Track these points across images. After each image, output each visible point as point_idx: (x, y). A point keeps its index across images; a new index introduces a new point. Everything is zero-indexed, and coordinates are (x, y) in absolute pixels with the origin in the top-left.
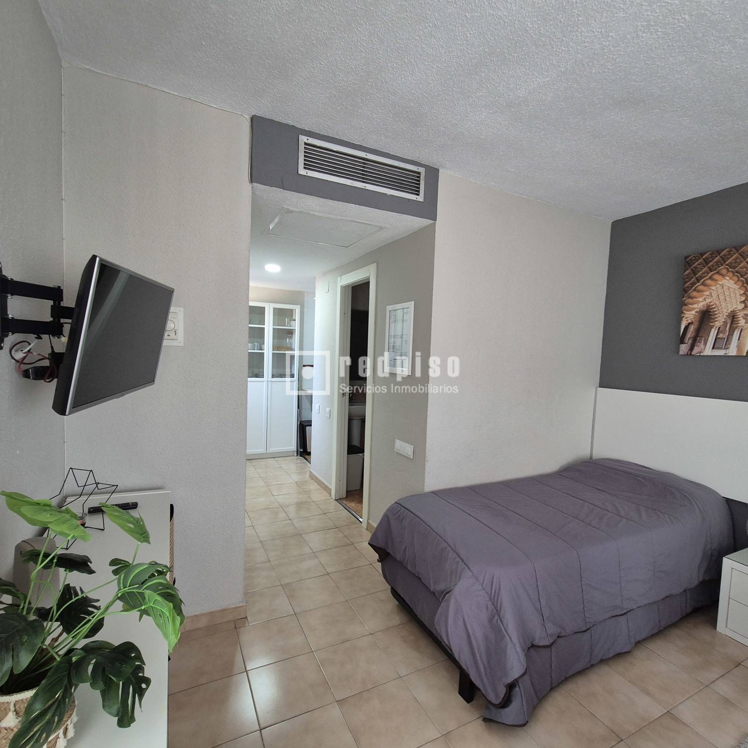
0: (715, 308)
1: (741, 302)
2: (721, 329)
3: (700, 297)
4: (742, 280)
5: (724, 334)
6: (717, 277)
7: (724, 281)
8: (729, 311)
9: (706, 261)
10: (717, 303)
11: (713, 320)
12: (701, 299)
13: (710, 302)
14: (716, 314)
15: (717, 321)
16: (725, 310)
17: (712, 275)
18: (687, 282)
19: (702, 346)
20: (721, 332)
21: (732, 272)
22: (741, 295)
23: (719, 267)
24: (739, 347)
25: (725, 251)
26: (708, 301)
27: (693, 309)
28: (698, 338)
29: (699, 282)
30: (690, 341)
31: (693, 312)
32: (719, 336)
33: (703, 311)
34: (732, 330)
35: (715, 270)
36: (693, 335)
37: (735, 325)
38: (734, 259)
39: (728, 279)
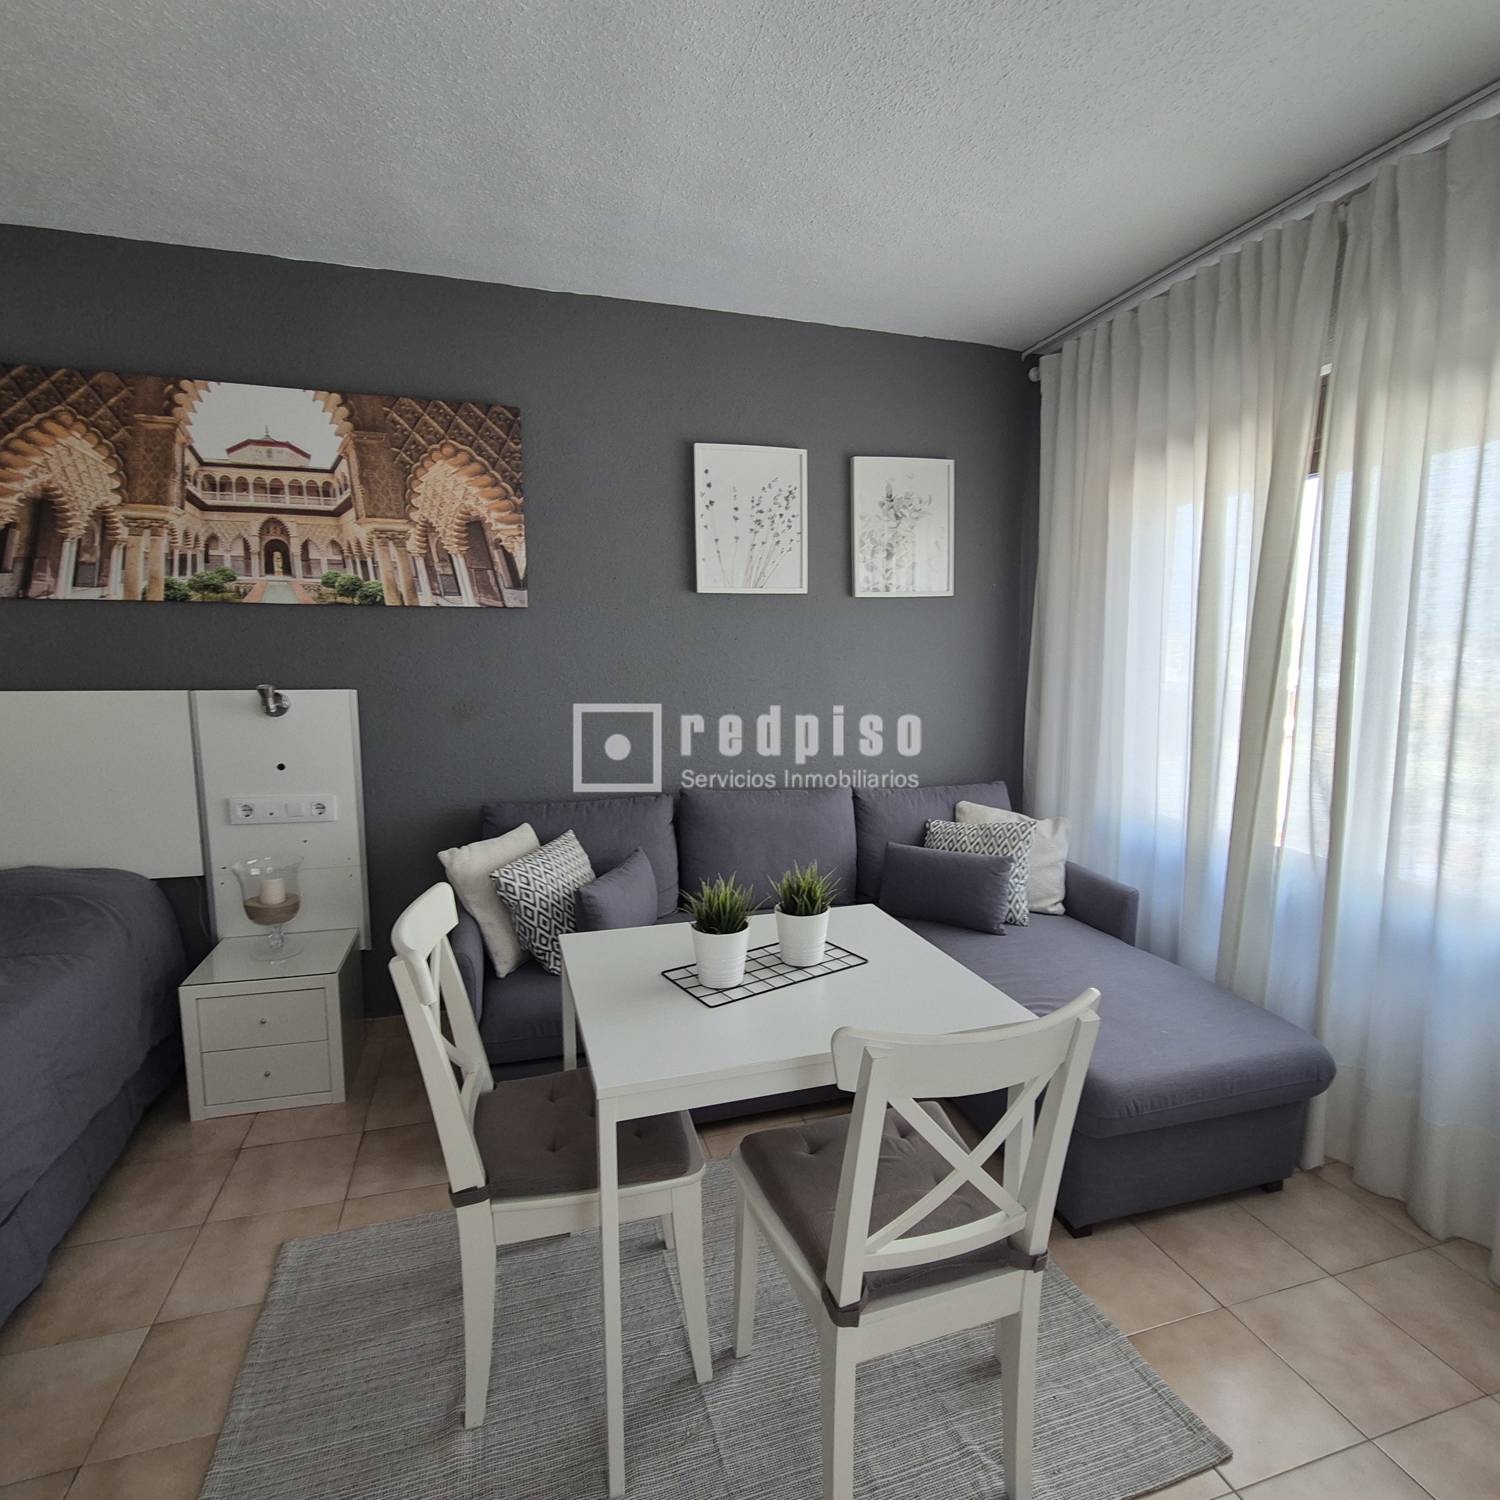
0: (61, 496)
1: (114, 490)
2: (83, 544)
3: (26, 465)
4: (107, 445)
5: (92, 554)
6: (50, 426)
7: (70, 438)
8: (93, 507)
9: (21, 386)
10: (65, 485)
11: (60, 523)
12: (26, 472)
13: (49, 482)
14: (68, 511)
15: (71, 525)
16: (85, 505)
17: (41, 420)
19: (49, 578)
20: (86, 551)
21: (83, 422)
22: (110, 475)
23: (55, 405)
24: (127, 584)
25: (59, 372)
26: (43, 477)
27: (12, 493)
28: (37, 561)
29: (12, 431)
30: (19, 567)
31: (13, 500)
32: (83, 559)
33: (34, 499)
34: (107, 547)
35: (46, 410)
36: (22, 552)
37: (109, 538)
38: (82, 396)
39: (78, 436)
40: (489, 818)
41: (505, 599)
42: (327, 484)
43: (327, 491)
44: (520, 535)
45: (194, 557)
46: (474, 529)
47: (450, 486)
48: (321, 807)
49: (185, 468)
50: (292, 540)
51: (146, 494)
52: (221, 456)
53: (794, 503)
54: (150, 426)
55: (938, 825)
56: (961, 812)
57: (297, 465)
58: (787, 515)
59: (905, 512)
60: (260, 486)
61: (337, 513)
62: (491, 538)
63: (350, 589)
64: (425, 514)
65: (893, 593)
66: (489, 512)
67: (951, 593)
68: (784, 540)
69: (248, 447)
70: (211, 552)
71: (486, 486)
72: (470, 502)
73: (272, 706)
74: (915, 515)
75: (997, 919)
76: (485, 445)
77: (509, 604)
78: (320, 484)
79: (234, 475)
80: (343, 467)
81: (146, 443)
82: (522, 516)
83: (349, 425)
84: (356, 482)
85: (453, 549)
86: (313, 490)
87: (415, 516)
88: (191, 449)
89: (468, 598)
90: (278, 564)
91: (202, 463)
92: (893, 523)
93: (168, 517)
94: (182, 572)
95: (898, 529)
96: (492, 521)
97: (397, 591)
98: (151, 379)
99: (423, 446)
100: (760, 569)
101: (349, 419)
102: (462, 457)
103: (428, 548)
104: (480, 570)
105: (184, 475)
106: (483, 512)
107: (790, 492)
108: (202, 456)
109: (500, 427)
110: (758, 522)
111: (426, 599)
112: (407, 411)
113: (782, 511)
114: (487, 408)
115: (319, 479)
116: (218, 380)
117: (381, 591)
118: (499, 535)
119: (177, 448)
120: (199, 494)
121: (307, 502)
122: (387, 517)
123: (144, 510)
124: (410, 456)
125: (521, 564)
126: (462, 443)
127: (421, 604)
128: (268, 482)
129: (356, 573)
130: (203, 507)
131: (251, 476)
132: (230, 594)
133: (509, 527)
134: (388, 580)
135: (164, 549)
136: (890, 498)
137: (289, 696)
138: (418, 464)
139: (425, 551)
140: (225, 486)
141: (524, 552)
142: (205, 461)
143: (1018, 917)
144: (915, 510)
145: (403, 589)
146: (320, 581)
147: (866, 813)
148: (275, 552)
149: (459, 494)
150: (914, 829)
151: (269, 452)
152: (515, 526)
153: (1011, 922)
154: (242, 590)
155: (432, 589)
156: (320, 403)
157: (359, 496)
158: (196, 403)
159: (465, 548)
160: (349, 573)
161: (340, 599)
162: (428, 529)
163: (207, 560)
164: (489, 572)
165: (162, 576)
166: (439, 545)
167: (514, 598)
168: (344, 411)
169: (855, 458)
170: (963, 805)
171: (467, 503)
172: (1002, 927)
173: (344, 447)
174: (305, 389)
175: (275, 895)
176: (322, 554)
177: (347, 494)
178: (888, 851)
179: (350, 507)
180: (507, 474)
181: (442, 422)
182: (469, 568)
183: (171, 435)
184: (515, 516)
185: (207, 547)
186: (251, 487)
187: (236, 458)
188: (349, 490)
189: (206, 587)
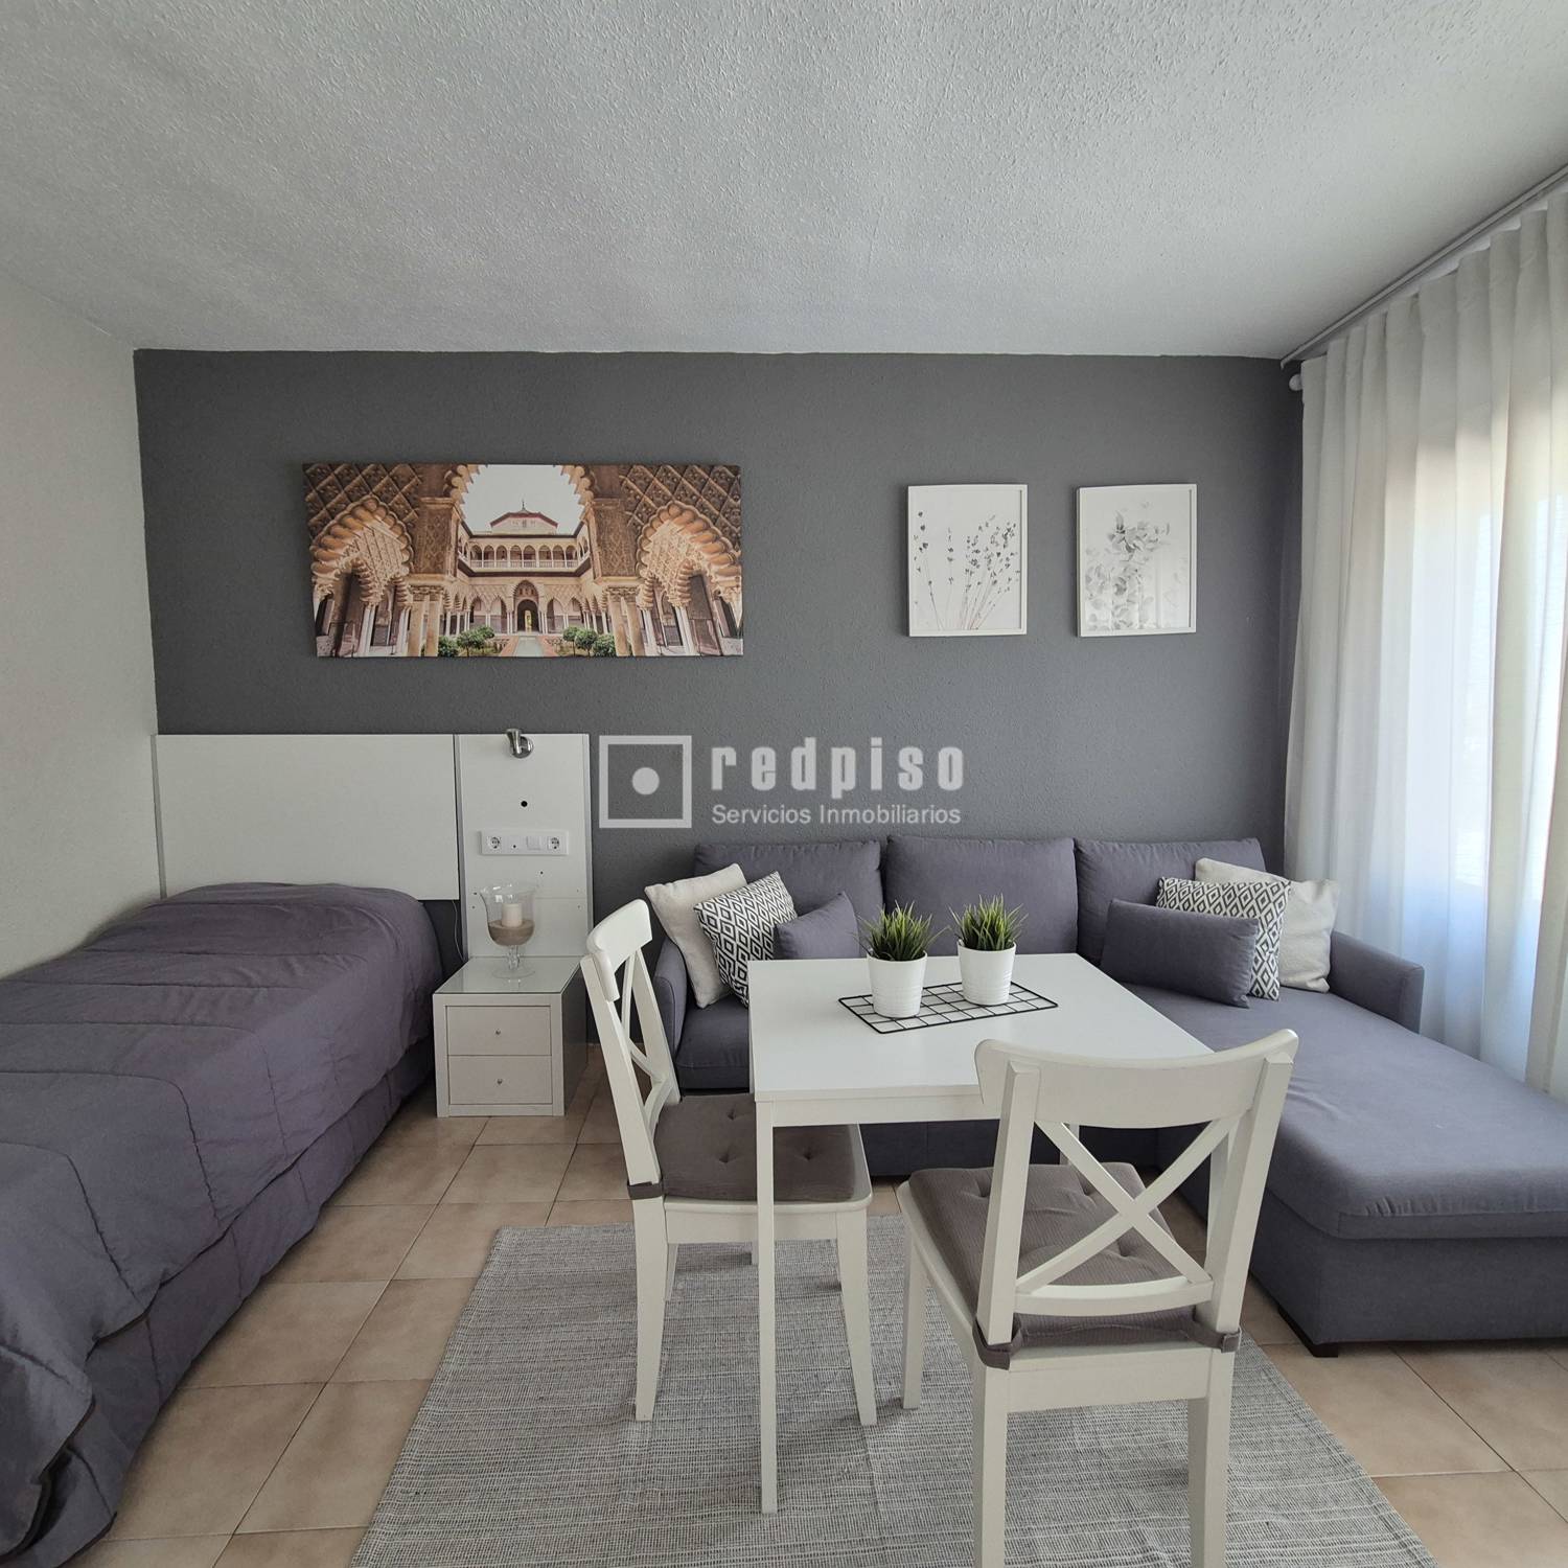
0: (366, 570)
1: (403, 563)
2: (379, 609)
3: (341, 547)
4: (399, 525)
5: (386, 618)
6: (361, 512)
7: (375, 521)
8: (388, 578)
9: (342, 481)
10: (369, 561)
11: (364, 593)
12: (341, 552)
13: (357, 559)
14: (370, 582)
15: (372, 594)
16: (382, 577)
17: (354, 508)
18: (313, 515)
19: (354, 639)
20: (381, 616)
21: (384, 507)
22: (401, 550)
23: (363, 495)
24: (411, 643)
25: (369, 467)
26: (353, 555)
27: (331, 569)
28: (346, 625)
29: (333, 518)
30: (333, 631)
31: (332, 575)
32: (379, 623)
33: (346, 574)
34: (397, 612)
35: (358, 498)
36: (336, 618)
37: (399, 604)
38: (384, 486)
39: (380, 519)
40: (700, 857)
41: (722, 647)
42: (571, 548)
43: (570, 555)
44: (738, 586)
45: (462, 617)
46: (696, 582)
47: (675, 543)
48: (556, 842)
49: (458, 541)
50: (540, 600)
51: (428, 564)
52: (487, 529)
53: (1013, 543)
54: (432, 507)
55: (1171, 884)
56: (1202, 870)
57: (546, 533)
58: (1005, 553)
59: (1137, 543)
60: (516, 553)
61: (578, 574)
62: (711, 590)
63: (587, 643)
64: (653, 571)
65: (1124, 632)
66: (709, 566)
67: (1193, 630)
68: (1001, 579)
69: (509, 519)
70: (475, 613)
71: (706, 542)
72: (693, 557)
73: (519, 751)
74: (1151, 545)
75: (1239, 989)
76: (707, 503)
77: (726, 653)
78: (564, 549)
79: (495, 544)
80: (584, 531)
81: (429, 521)
82: (740, 568)
83: (590, 494)
84: (595, 544)
85: (676, 602)
86: (559, 554)
87: (644, 573)
88: (463, 524)
89: (689, 648)
90: (528, 622)
91: (471, 536)
92: (1125, 556)
93: (443, 584)
94: (452, 632)
95: (1131, 563)
96: (712, 574)
97: (626, 642)
98: (434, 467)
99: (652, 508)
100: (975, 612)
101: (590, 488)
102: (687, 516)
103: (655, 602)
104: (702, 621)
105: (457, 546)
106: (704, 565)
107: (1009, 530)
108: (472, 530)
109: (721, 485)
110: (974, 562)
111: (651, 650)
112: (640, 478)
113: (1000, 549)
114: (710, 469)
115: (564, 544)
116: (486, 463)
117: (613, 643)
118: (718, 587)
119: (453, 524)
120: (468, 563)
121: (554, 565)
122: (619, 575)
123: (425, 579)
124: (641, 519)
125: (738, 615)
126: (687, 503)
127: (648, 654)
128: (523, 549)
129: (592, 626)
130: (471, 574)
131: (509, 544)
132: (488, 650)
133: (728, 579)
134: (619, 633)
135: (440, 612)
136: (1121, 530)
137: (534, 739)
138: (649, 525)
139: (651, 605)
140: (488, 555)
141: (741, 602)
142: (474, 534)
143: (1266, 990)
144: (1151, 541)
145: (631, 641)
146: (562, 635)
147: (1089, 867)
148: (527, 612)
149: (683, 550)
150: (1146, 886)
151: (524, 523)
152: (733, 578)
153: (1257, 994)
154: (498, 646)
155: (657, 640)
156: (567, 476)
157: (597, 557)
158: (468, 484)
159: (687, 601)
160: (587, 627)
161: (578, 652)
162: (655, 584)
163: (472, 621)
164: (709, 622)
165: (437, 635)
166: (664, 598)
167: (731, 647)
168: (586, 481)
169: (1081, 489)
170: (1204, 862)
171: (690, 558)
172: (1245, 998)
173: (585, 513)
174: (555, 464)
175: (514, 919)
176: (564, 611)
177: (587, 556)
178: (1112, 909)
179: (589, 567)
180: (727, 529)
181: (669, 485)
182: (690, 620)
183: (448, 514)
184: (734, 568)
185: (472, 608)
186: (509, 555)
187: (497, 530)
188: (589, 552)
189: (471, 644)
